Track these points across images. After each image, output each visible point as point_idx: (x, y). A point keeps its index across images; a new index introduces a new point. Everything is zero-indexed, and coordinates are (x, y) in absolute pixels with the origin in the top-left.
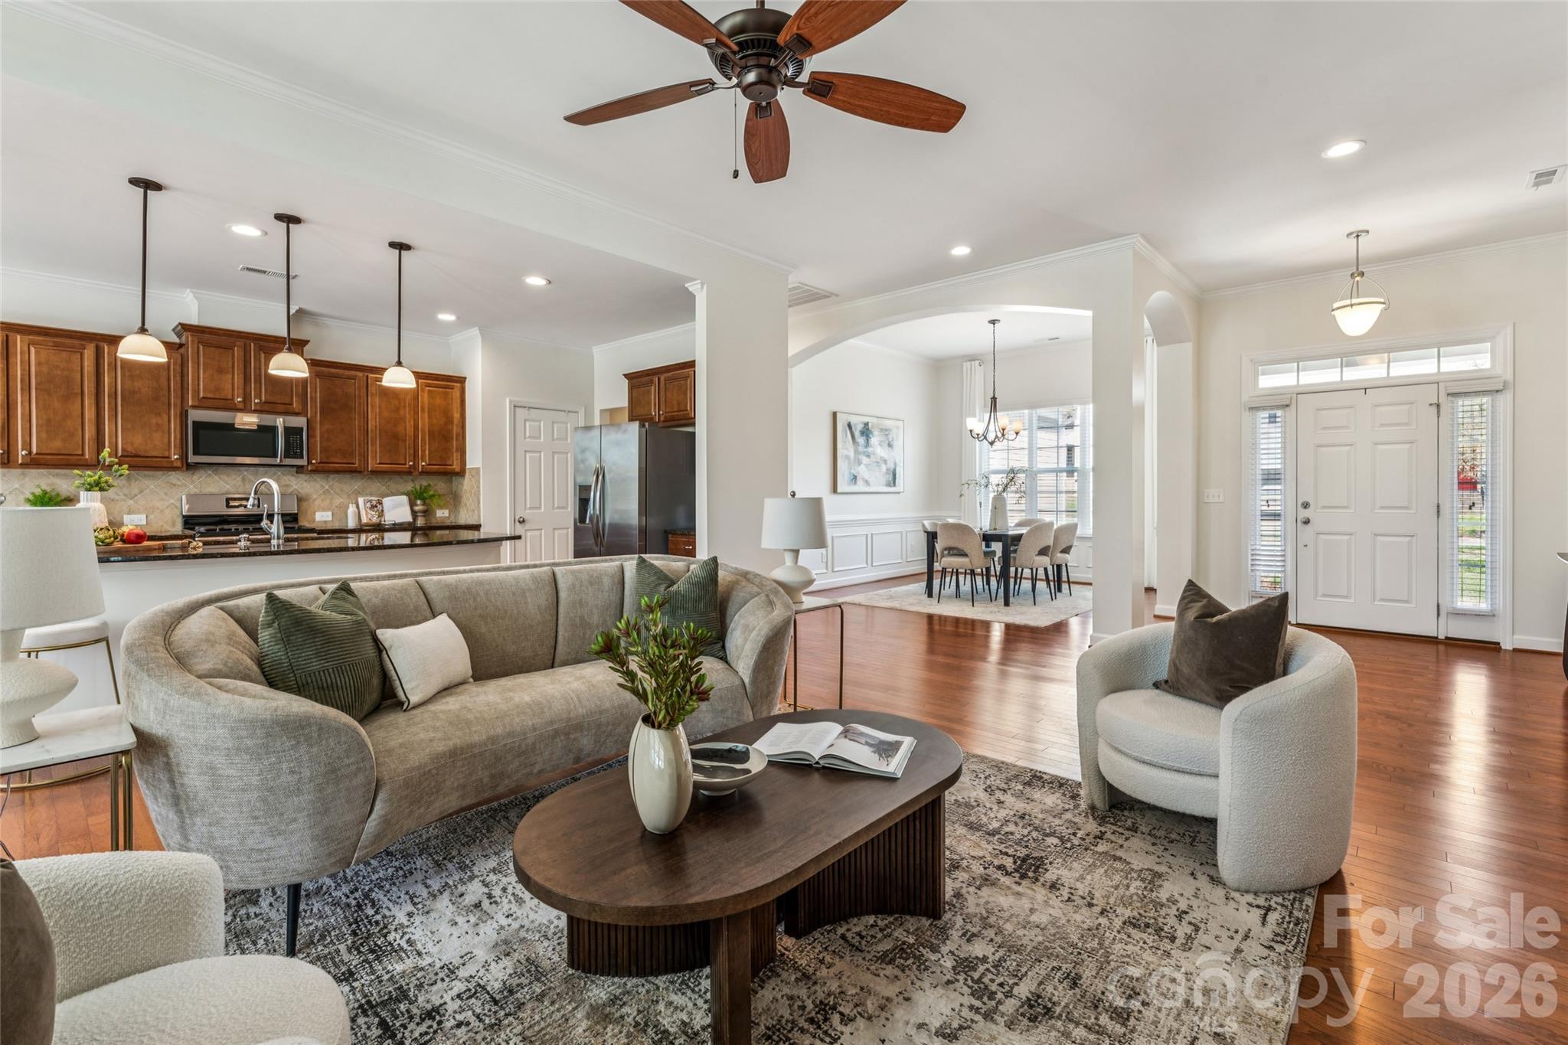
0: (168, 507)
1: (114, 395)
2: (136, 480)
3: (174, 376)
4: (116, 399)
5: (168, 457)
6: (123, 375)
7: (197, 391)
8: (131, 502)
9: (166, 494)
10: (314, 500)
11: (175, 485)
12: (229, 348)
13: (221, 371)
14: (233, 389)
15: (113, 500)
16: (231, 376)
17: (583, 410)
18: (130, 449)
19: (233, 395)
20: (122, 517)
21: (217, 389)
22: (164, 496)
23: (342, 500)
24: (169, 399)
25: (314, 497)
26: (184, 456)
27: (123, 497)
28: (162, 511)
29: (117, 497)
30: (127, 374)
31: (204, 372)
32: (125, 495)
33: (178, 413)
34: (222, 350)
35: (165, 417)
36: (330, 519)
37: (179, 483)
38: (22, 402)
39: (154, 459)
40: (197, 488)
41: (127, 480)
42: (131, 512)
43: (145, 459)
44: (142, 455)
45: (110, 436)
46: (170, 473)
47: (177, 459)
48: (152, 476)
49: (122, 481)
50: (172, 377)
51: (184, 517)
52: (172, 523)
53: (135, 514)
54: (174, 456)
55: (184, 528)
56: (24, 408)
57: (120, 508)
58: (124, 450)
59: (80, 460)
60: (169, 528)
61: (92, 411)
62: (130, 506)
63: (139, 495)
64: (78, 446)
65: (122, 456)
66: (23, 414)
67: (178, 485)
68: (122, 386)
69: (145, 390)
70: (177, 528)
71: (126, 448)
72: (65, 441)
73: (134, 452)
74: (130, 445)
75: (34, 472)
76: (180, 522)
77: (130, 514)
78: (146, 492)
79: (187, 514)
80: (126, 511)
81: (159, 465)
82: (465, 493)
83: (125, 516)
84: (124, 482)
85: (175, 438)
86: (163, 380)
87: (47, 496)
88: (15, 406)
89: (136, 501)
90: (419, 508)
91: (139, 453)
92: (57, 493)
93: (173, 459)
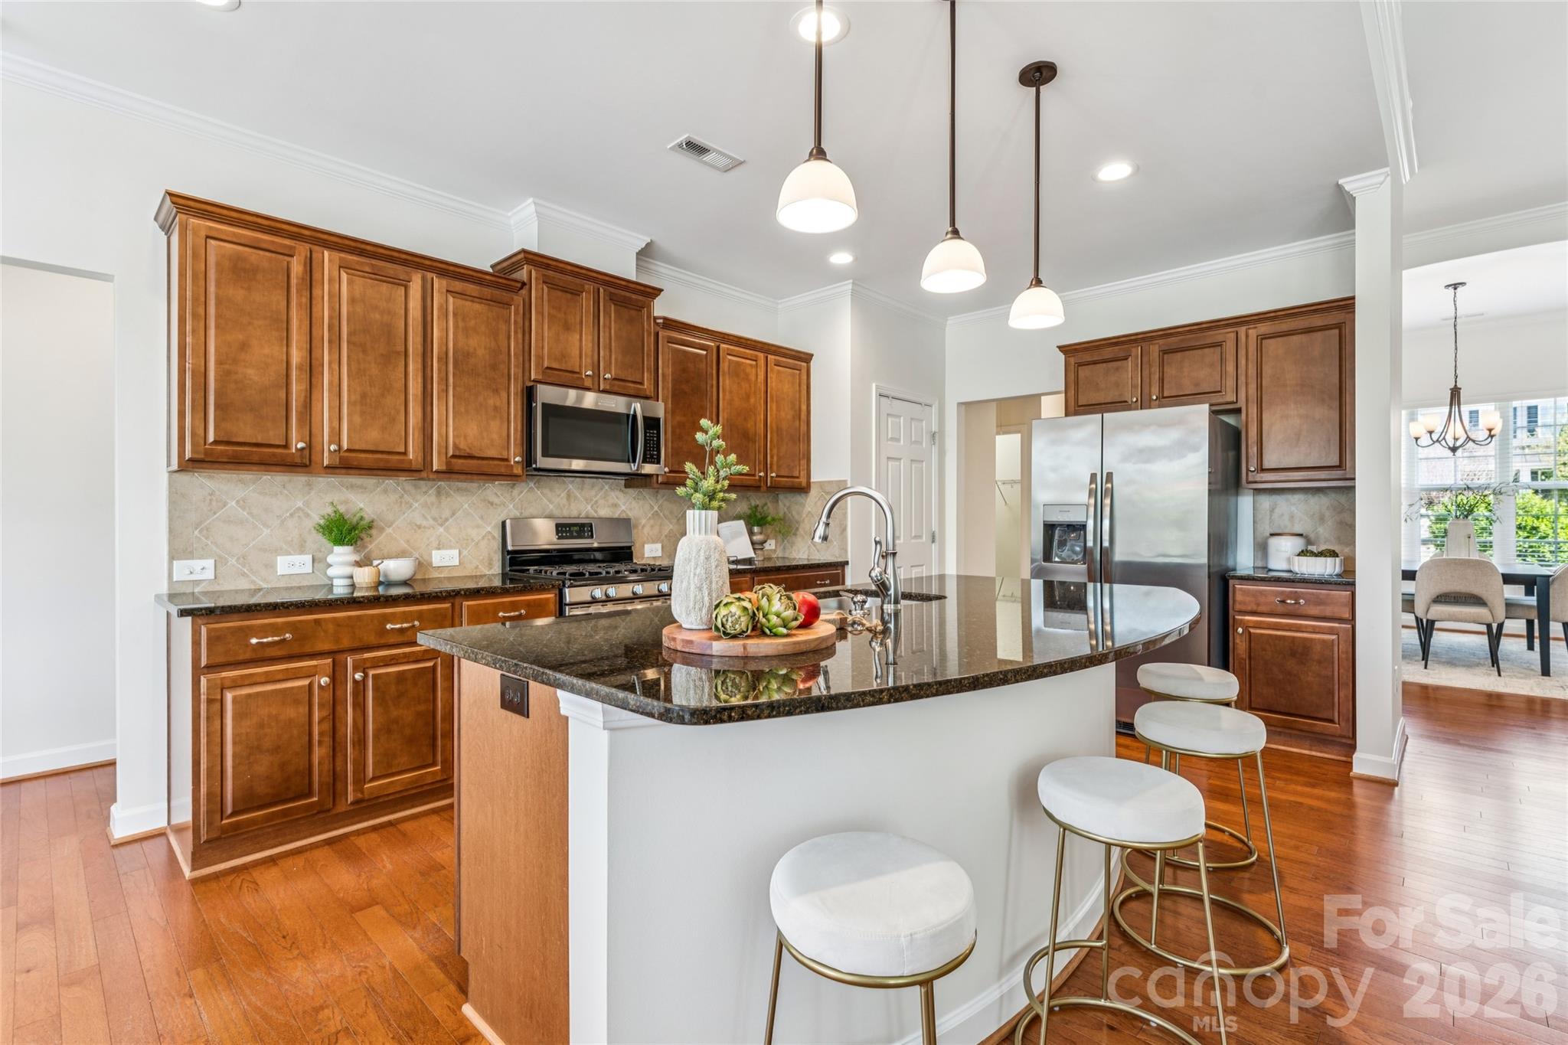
0: (483, 538)
1: (444, 358)
2: (448, 495)
3: (516, 332)
4: (447, 363)
5: (507, 460)
6: (456, 327)
7: (540, 358)
8: (441, 530)
9: (482, 518)
10: (643, 527)
11: (492, 504)
12: (576, 293)
13: (567, 328)
14: (581, 357)
15: (419, 527)
16: (578, 337)
17: (937, 403)
18: (463, 445)
19: (580, 366)
20: (429, 555)
21: (564, 356)
22: (480, 522)
23: (671, 527)
24: (509, 369)
25: (643, 521)
26: (529, 459)
27: (431, 522)
28: (477, 543)
29: (424, 523)
30: (461, 324)
31: (549, 328)
32: (434, 519)
33: (519, 390)
34: (569, 296)
35: (504, 395)
36: (659, 554)
37: (496, 500)
38: (330, 363)
39: (491, 462)
40: (517, 509)
41: (437, 496)
42: (441, 546)
43: (480, 462)
44: (477, 455)
45: (439, 424)
46: (487, 485)
47: (517, 462)
48: (466, 490)
49: (431, 498)
50: (513, 334)
51: (509, 552)
52: (490, 565)
53: (447, 549)
54: (514, 458)
55: (510, 571)
56: (332, 373)
57: (428, 539)
58: (456, 446)
59: (402, 461)
60: (485, 575)
61: (417, 383)
62: (440, 536)
63: (451, 520)
64: (401, 439)
65: (453, 456)
66: (331, 383)
67: (496, 505)
68: (454, 345)
69: (481, 352)
70: (495, 570)
71: (457, 443)
72: (383, 429)
73: (468, 450)
74: (462, 439)
75: (322, 481)
76: (499, 561)
77: (439, 549)
78: (459, 513)
79: (510, 548)
80: (435, 544)
81: (496, 471)
82: (807, 516)
83: (433, 552)
84: (433, 499)
85: (516, 429)
86: (502, 337)
87: (345, 521)
88: (320, 369)
89: (447, 529)
90: (757, 538)
91: (473, 453)
92: (358, 515)
93: (512, 463)
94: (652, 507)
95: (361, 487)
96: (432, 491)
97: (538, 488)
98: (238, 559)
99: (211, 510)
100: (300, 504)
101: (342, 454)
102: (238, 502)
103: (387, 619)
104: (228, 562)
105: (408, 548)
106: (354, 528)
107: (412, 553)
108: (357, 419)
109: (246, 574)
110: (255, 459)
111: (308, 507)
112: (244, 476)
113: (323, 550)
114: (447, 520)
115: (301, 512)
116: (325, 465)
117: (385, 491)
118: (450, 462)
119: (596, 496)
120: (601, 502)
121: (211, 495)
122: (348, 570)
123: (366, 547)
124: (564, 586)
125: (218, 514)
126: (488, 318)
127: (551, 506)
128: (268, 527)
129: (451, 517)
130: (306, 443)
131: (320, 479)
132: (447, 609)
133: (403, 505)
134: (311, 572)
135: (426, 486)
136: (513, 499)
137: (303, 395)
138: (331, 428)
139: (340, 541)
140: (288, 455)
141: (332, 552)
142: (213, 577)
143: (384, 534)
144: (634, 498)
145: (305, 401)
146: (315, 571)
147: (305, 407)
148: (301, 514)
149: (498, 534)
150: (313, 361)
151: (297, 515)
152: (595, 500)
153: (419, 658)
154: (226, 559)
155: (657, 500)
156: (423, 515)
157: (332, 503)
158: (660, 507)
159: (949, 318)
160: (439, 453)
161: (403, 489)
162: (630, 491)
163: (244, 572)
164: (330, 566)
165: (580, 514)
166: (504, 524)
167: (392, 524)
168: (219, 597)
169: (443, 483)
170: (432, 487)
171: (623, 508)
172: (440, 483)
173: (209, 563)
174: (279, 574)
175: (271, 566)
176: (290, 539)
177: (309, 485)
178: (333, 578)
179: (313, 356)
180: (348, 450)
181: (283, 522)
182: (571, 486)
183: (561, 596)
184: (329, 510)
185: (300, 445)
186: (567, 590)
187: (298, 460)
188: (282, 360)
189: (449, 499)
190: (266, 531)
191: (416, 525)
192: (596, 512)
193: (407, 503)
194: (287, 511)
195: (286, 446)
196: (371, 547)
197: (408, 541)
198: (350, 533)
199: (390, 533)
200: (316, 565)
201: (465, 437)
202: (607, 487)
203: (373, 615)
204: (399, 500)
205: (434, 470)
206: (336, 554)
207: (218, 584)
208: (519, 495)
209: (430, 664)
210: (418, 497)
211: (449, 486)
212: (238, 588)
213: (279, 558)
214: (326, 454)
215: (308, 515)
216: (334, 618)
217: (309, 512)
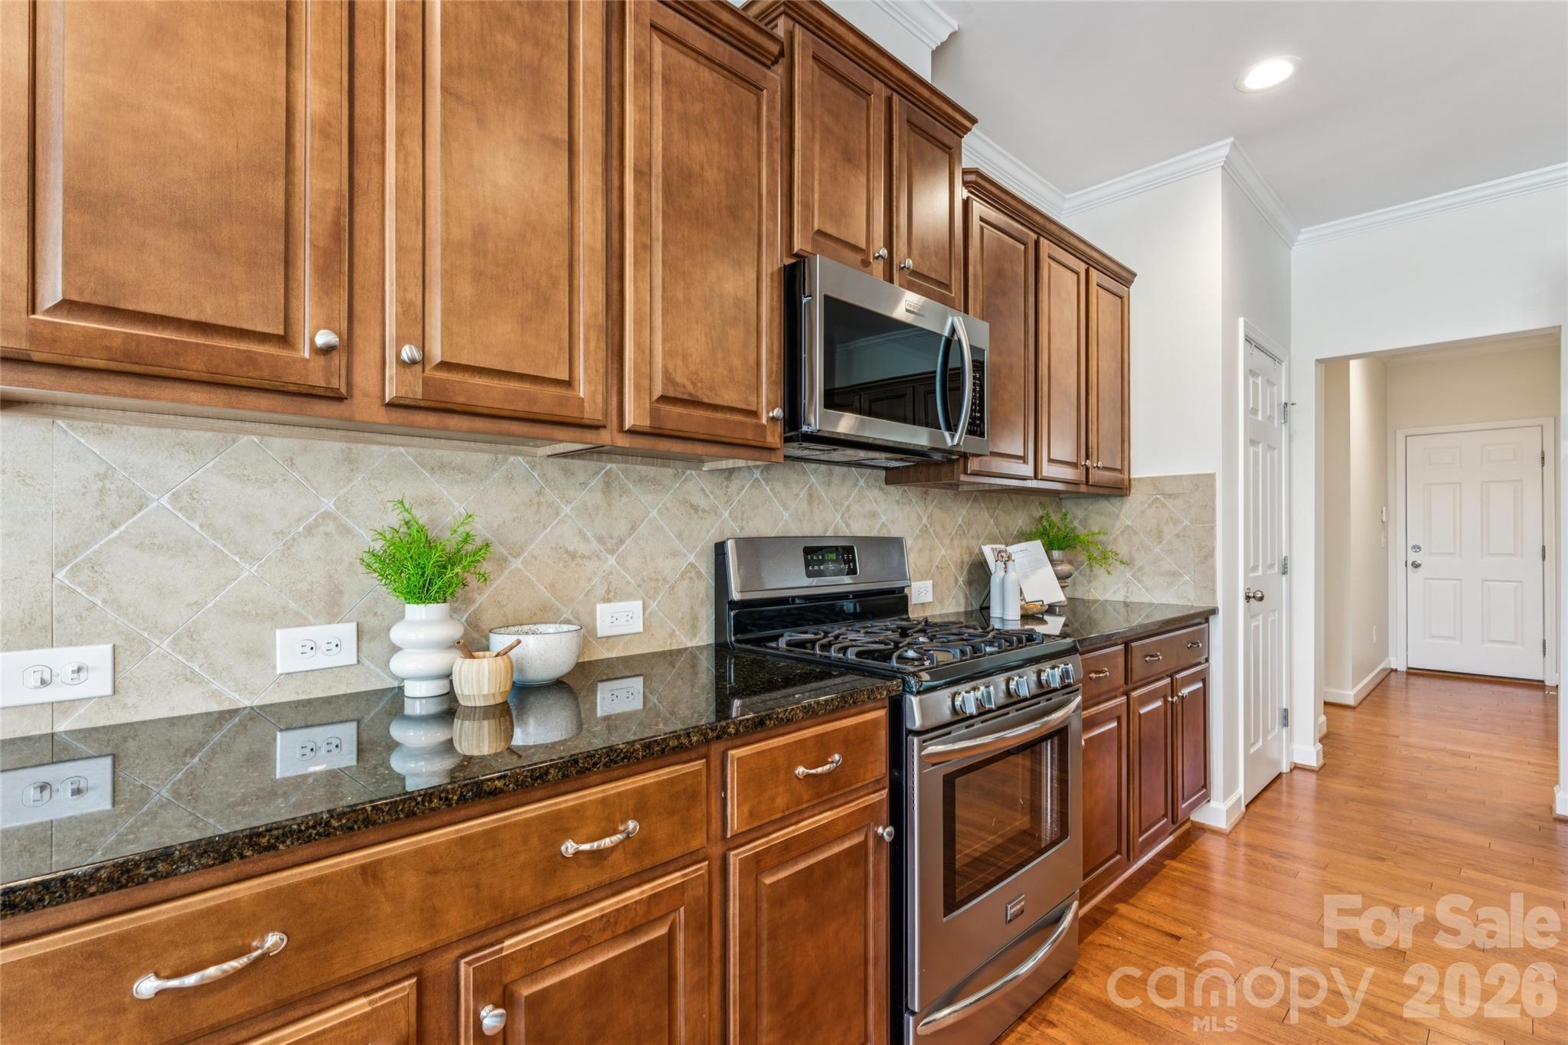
0: (682, 576)
2: (624, 491)
3: (770, 147)
5: (755, 414)
6: (667, 109)
7: (809, 208)
8: (612, 561)
9: (680, 536)
10: (914, 551)
11: (696, 509)
13: (849, 158)
14: (867, 221)
15: (573, 555)
17: (1287, 359)
18: (680, 376)
20: (592, 613)
21: (843, 213)
22: (677, 542)
25: (911, 542)
27: (595, 545)
28: (672, 588)
29: (582, 548)
30: (678, 106)
31: (823, 152)
32: (600, 539)
33: (776, 270)
34: (852, 97)
35: (751, 274)
36: (930, 597)
37: (703, 503)
38: (400, 133)
39: (729, 416)
40: (735, 519)
41: (604, 493)
42: (611, 594)
43: (709, 414)
44: (706, 400)
45: (638, 322)
46: (688, 472)
47: (773, 419)
48: (654, 481)
49: (593, 496)
50: (764, 149)
51: (733, 604)
52: (694, 628)
53: (620, 600)
54: (768, 413)
55: (737, 641)
56: (406, 162)
57: (589, 580)
58: (668, 378)
59: (562, 401)
60: (685, 649)
61: (594, 219)
62: (610, 573)
63: (627, 542)
64: (561, 348)
65: (664, 399)
66: (401, 186)
67: (703, 511)
68: (665, 148)
69: (712, 175)
70: (701, 638)
71: (671, 370)
72: (524, 320)
73: (690, 388)
74: (679, 362)
75: (378, 453)
76: (708, 620)
77: (607, 600)
78: (642, 528)
79: (736, 596)
80: (601, 592)
81: (738, 436)
82: (1122, 533)
83: (599, 606)
84: (597, 498)
85: (770, 351)
86: (748, 151)
87: (430, 544)
88: (375, 149)
89: (622, 561)
90: (1065, 568)
91: (699, 393)
92: (461, 529)
93: (764, 421)
94: (920, 518)
95: (460, 468)
96: (596, 482)
97: (767, 481)
98: (176, 641)
99: (103, 517)
100: (328, 504)
101: (427, 372)
102: (176, 497)
103: (560, 826)
104: (148, 650)
105: (554, 601)
106: (451, 560)
107: (558, 610)
108: (466, 289)
109: (198, 675)
110: (195, 366)
111: (347, 511)
112: (192, 434)
113: (380, 610)
114: (622, 541)
115: (331, 524)
116: (387, 401)
117: (510, 479)
118: (658, 410)
119: (849, 496)
120: (855, 508)
121: (103, 477)
122: (438, 661)
123: (472, 601)
124: (906, 689)
125: (122, 528)
126: (724, 104)
127: (786, 515)
128: (253, 559)
129: (630, 535)
130: (340, 336)
131: (375, 448)
132: (696, 774)
133: (543, 510)
134: (355, 662)
135: (586, 471)
136: (728, 502)
137: (332, 203)
138: (404, 305)
139: (423, 591)
140: (295, 361)
141: (402, 617)
142: (109, 691)
143: (506, 573)
144: (897, 502)
145: (337, 222)
146: (366, 661)
147: (337, 237)
148: (331, 527)
149: (706, 567)
150: (358, 126)
151: (321, 529)
152: (846, 504)
153: (639, 920)
154: (145, 640)
155: (926, 506)
156: (580, 531)
157: (402, 502)
158: (930, 517)
159: (1303, 230)
160: (638, 388)
161: (543, 476)
162: (892, 488)
163: (193, 672)
164: (395, 649)
165: (826, 530)
166: (720, 549)
167: (522, 549)
168: (125, 740)
169: (614, 466)
170: (596, 474)
171: (884, 519)
172: (609, 466)
173: (98, 655)
174: (279, 672)
175: (260, 654)
176: (304, 586)
177: (349, 460)
178: (403, 680)
179: (358, 111)
180: (444, 365)
181: (288, 546)
182: (813, 479)
183: (897, 710)
184: (395, 519)
185: (324, 338)
186: (915, 700)
187: (317, 379)
188: (274, 101)
189: (624, 499)
190: (248, 570)
191: (567, 552)
192: (848, 525)
193: (550, 505)
194: (299, 520)
195: (284, 340)
196: (481, 599)
197: (552, 587)
198: (441, 575)
199: (520, 570)
200: (364, 644)
201: (685, 358)
202: (862, 482)
203: (527, 823)
204: (535, 501)
205: (627, 427)
206: (412, 622)
207: (125, 706)
208: (739, 493)
209: (662, 931)
210: (571, 493)
211: (624, 471)
212: (176, 714)
213: (278, 632)
214: (391, 370)
215: (346, 531)
216: (422, 852)
217: (350, 523)
